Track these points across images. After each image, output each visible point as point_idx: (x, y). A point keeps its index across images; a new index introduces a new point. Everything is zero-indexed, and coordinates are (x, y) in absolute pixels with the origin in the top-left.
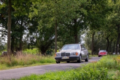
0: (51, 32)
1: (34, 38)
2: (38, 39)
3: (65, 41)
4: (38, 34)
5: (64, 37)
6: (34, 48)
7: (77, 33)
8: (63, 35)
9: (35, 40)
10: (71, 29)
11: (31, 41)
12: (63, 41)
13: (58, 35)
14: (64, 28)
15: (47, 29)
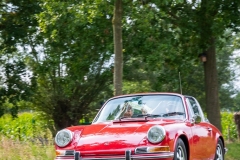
0: (97, 41)
1: (22, 65)
2: (40, 70)
3: (162, 79)
4: (39, 48)
5: (153, 62)
6: (24, 108)
7: (212, 42)
8: (149, 52)
9: (27, 77)
10: (183, 25)
11: (11, 81)
12: (150, 77)
13: (129, 52)
14: (154, 22)
15: (80, 28)
